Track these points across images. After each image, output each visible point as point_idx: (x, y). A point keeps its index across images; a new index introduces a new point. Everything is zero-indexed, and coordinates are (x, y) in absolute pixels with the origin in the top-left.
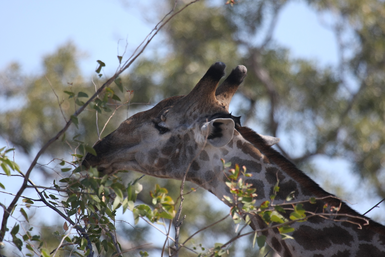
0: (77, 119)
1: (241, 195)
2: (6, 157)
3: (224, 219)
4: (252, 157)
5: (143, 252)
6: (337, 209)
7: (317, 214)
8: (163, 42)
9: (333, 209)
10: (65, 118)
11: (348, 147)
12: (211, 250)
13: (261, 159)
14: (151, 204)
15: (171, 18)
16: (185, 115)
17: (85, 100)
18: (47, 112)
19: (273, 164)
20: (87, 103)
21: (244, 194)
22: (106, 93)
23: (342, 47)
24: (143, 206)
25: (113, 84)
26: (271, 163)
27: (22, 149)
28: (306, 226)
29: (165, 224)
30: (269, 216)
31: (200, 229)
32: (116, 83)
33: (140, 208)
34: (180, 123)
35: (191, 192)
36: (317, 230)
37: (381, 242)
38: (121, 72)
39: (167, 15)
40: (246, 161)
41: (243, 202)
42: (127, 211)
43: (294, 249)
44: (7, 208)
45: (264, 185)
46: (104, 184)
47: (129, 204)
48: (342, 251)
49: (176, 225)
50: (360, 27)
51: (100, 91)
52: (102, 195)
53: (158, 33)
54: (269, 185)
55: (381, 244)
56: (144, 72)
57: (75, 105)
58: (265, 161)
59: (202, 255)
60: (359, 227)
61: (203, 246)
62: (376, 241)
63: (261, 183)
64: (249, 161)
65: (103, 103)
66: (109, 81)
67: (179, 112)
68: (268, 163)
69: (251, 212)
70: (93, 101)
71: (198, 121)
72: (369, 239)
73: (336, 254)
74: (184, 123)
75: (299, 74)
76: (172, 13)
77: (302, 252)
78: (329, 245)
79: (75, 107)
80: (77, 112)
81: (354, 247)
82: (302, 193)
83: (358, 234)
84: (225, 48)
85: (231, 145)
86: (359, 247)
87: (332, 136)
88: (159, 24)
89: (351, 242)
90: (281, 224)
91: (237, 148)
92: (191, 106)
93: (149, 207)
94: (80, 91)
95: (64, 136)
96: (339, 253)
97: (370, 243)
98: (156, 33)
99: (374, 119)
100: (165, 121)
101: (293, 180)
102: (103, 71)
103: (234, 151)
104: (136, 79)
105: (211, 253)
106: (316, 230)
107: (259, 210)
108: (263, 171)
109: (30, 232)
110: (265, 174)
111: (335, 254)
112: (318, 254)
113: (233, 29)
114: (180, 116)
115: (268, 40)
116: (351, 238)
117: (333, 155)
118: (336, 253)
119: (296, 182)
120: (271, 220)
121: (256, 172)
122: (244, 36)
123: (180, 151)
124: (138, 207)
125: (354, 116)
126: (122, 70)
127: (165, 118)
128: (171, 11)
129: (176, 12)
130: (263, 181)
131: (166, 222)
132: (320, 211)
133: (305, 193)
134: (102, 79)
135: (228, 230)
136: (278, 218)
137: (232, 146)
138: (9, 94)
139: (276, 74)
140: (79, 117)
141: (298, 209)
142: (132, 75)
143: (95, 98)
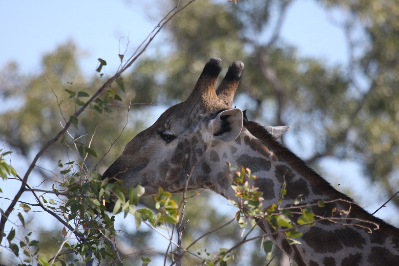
0: (77, 120)
1: (247, 198)
2: (3, 159)
3: (229, 223)
4: (261, 154)
5: (145, 258)
6: (347, 213)
7: (326, 218)
8: (166, 39)
9: (343, 213)
10: (64, 119)
11: (358, 149)
12: (216, 255)
13: (270, 156)
14: (153, 208)
15: (174, 15)
16: (189, 119)
17: (85, 100)
18: (46, 113)
19: (282, 161)
20: (88, 103)
21: (250, 197)
22: (108, 93)
23: (352, 45)
24: (145, 210)
25: (114, 84)
26: (280, 160)
27: (19, 151)
28: (317, 228)
29: (168, 228)
30: (276, 221)
31: (204, 234)
32: (117, 83)
33: (142, 212)
34: (185, 128)
35: (195, 195)
36: (329, 231)
37: (394, 245)
38: (122, 71)
39: (170, 12)
40: (255, 158)
41: (250, 206)
42: (129, 215)
43: (304, 251)
44: (4, 212)
45: (274, 184)
46: (104, 188)
47: (130, 208)
48: (354, 254)
49: (179, 230)
50: (370, 24)
51: (100, 90)
52: (102, 198)
53: (161, 31)
54: (279, 184)
55: (394, 247)
56: (146, 71)
57: (75, 106)
58: (274, 159)
59: (206, 260)
60: (370, 231)
61: (207, 252)
62: (388, 244)
63: (271, 182)
64: (258, 158)
65: (104, 104)
66: (110, 81)
67: (182, 116)
68: (276, 160)
69: (257, 216)
70: (93, 101)
71: (203, 121)
72: (381, 242)
73: (348, 258)
74: (189, 127)
75: (307, 73)
76: (176, 10)
77: (312, 255)
78: (340, 248)
79: (75, 107)
80: (77, 112)
81: (367, 250)
82: (313, 192)
83: (370, 236)
84: (231, 46)
85: (238, 141)
86: (372, 250)
87: (341, 137)
88: (162, 21)
89: (363, 245)
90: (288, 229)
91: (245, 144)
92: (193, 108)
93: (151, 211)
94: (80, 90)
95: (64, 137)
96: (351, 256)
97: (382, 246)
98: (158, 31)
99: (385, 119)
100: (169, 128)
101: (303, 178)
102: (104, 69)
103: (243, 149)
104: (138, 78)
105: (216, 258)
106: (327, 232)
107: (266, 214)
108: (273, 169)
109: (28, 237)
110: (274, 172)
111: (346, 258)
112: (329, 256)
113: (239, 26)
114: (184, 121)
115: (275, 38)
116: (363, 241)
117: (343, 157)
118: (348, 256)
119: (307, 181)
120: (278, 224)
121: (265, 170)
122: (250, 34)
123: (189, 156)
124: (140, 211)
125: (364, 116)
126: (123, 69)
127: (169, 126)
128: (175, 8)
129: (180, 9)
130: (273, 179)
131: (170, 226)
132: (329, 215)
133: (316, 192)
134: (104, 79)
135: (233, 235)
136: (285, 222)
137: (240, 143)
138: (7, 94)
139: (283, 73)
140: (79, 118)
141: (306, 213)
142: (134, 74)
143: (96, 98)
